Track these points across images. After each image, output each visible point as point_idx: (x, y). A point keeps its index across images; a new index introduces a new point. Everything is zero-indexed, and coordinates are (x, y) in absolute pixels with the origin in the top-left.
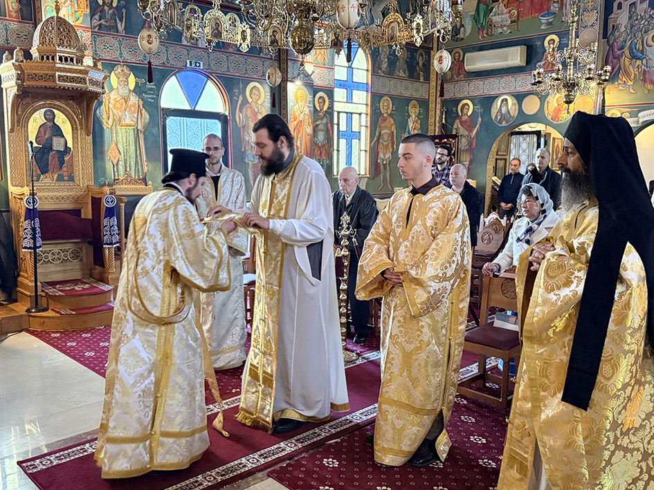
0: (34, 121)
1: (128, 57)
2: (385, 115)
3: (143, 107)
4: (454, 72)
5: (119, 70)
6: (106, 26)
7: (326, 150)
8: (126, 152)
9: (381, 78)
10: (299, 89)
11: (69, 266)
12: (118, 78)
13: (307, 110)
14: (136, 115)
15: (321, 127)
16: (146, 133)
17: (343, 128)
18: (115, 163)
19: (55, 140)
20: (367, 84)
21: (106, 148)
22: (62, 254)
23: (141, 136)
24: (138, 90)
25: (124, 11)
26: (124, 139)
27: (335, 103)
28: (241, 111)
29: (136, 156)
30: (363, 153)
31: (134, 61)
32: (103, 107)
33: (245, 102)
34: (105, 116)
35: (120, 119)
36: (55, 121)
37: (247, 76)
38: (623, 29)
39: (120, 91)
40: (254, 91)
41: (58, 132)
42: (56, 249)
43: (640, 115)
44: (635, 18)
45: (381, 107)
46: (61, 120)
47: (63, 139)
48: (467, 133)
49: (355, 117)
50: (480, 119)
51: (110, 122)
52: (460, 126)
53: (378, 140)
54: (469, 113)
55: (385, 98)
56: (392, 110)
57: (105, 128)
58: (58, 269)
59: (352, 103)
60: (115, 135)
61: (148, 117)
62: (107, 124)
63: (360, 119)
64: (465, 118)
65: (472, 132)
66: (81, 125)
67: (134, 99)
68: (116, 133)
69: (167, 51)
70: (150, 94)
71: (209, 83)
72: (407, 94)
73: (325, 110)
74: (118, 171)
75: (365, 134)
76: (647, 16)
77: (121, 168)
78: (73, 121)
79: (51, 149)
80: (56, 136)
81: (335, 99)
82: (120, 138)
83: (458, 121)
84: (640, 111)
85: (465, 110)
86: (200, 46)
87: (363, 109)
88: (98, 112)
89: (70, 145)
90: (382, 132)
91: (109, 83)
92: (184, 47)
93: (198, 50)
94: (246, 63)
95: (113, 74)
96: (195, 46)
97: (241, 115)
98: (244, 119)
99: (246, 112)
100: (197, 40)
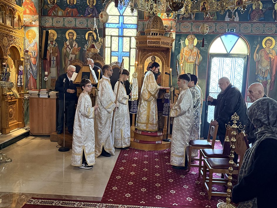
0: (147, 61)
1: (194, 30)
3: (200, 53)
5: (190, 37)
12: (189, 41)
14: (195, 58)
23: (197, 67)
24: (198, 46)
31: (198, 32)
32: (180, 54)
34: (181, 58)
35: (188, 59)
36: (155, 61)
37: (264, 34)
39: (189, 47)
40: (268, 42)
51: (183, 61)
57: (180, 64)
60: (184, 67)
61: (201, 58)
62: (181, 62)
67: (195, 50)
68: (185, 66)
69: (216, 25)
70: (204, 47)
71: (240, 39)
78: (163, 61)
82: (186, 68)
86: (235, 21)
88: (178, 56)
91: (184, 43)
92: (226, 23)
93: (234, 23)
94: (264, 26)
95: (186, 39)
96: (233, 21)
97: (257, 55)
98: (259, 57)
99: (261, 53)
100: (234, 18)
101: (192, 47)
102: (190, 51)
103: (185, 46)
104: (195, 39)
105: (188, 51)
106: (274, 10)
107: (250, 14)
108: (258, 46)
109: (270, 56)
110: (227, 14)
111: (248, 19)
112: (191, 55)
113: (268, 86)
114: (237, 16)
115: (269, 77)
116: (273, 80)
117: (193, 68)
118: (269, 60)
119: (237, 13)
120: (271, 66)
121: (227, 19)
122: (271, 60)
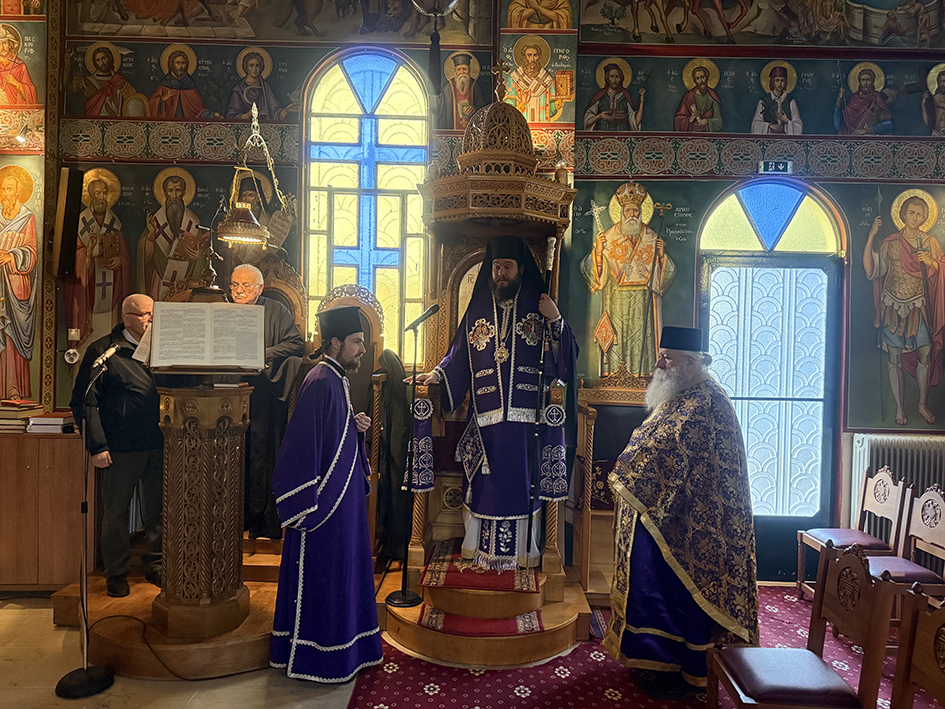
0: (469, 280)
1: (643, 168)
3: (665, 252)
5: (626, 192)
6: (607, 121)
12: (623, 206)
14: (649, 267)
18: (605, 348)
21: (592, 324)
23: (656, 302)
24: (658, 224)
25: (642, 92)
26: (626, 308)
29: (645, 337)
31: (654, 173)
32: (592, 256)
33: (888, 228)
34: (594, 270)
35: (621, 274)
37: (895, 178)
39: (625, 227)
40: (912, 207)
51: (602, 280)
57: (593, 290)
61: (672, 269)
62: (598, 283)
67: (648, 240)
68: (611, 299)
69: (719, 149)
70: (679, 228)
71: (808, 200)
74: (609, 363)
77: (616, 358)
82: (618, 307)
86: (790, 133)
88: (583, 264)
91: (606, 215)
92: (756, 139)
93: (785, 141)
94: (894, 153)
95: (614, 199)
96: (780, 134)
97: (876, 256)
98: (883, 264)
99: (889, 250)
100: (784, 123)
101: (637, 227)
102: (628, 243)
103: (609, 224)
104: (644, 198)
105: (619, 242)
106: (926, 95)
107: (841, 108)
108: (877, 223)
109: (924, 257)
110: (760, 108)
111: (836, 124)
112: (631, 258)
113: (923, 371)
114: (795, 117)
115: (922, 336)
116: (938, 348)
117: (641, 306)
118: (919, 274)
119: (793, 104)
120: (927, 296)
121: (760, 126)
122: (925, 273)
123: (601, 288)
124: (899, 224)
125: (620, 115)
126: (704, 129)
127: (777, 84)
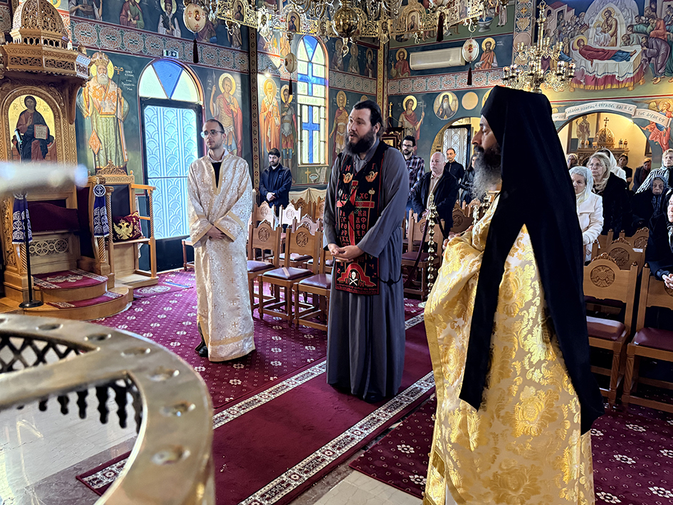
0: (15, 108)
1: (106, 44)
2: (341, 109)
3: (122, 96)
4: (399, 70)
5: (98, 58)
6: (83, 12)
7: (291, 141)
8: (107, 141)
9: (337, 74)
10: (268, 81)
11: (55, 258)
12: (97, 66)
13: (275, 102)
14: (115, 104)
15: (287, 118)
16: (126, 122)
17: (305, 120)
18: (96, 152)
19: (37, 127)
20: (325, 79)
21: (87, 137)
22: (48, 246)
23: (121, 125)
24: (117, 79)
26: (105, 128)
27: (298, 96)
28: (214, 102)
29: (117, 145)
30: (322, 144)
31: (112, 48)
32: (83, 95)
33: (218, 92)
34: (85, 104)
35: (100, 108)
36: (36, 108)
37: (219, 67)
38: (552, 34)
39: (99, 79)
40: (226, 82)
41: (40, 120)
42: (42, 241)
43: (567, 110)
44: (563, 25)
45: (337, 101)
46: (43, 108)
47: (45, 128)
48: (411, 126)
49: (315, 109)
50: (423, 114)
51: (90, 110)
52: (405, 120)
53: (335, 131)
54: (414, 108)
55: (340, 92)
56: (347, 104)
57: (85, 116)
58: (45, 260)
59: (312, 96)
60: (95, 123)
61: (127, 106)
62: (87, 113)
63: (319, 111)
64: (409, 112)
65: (416, 124)
66: (63, 113)
67: (113, 88)
69: (144, 40)
70: (128, 83)
71: (184, 73)
72: (358, 89)
73: (289, 102)
74: (99, 160)
75: (324, 126)
76: (574, 23)
77: (102, 157)
78: (55, 109)
79: (32, 137)
80: (38, 124)
81: (298, 93)
82: (100, 127)
83: (403, 115)
84: (566, 107)
85: (410, 105)
86: (176, 36)
87: (321, 102)
88: (78, 100)
89: (52, 133)
90: (339, 124)
94: (218, 54)
96: (171, 36)
97: (214, 105)
99: (219, 103)
100: (173, 30)
101: (106, 79)
102: (102, 89)
104: (108, 62)
109: (232, 108)
110: (161, 20)
114: (177, 27)
115: (234, 145)
116: (240, 150)
117: (113, 127)
118: (231, 115)
119: (176, 20)
120: (234, 126)
121: (162, 30)
122: (233, 115)
123: (90, 115)
124: (223, 91)
125: (89, 9)
126: (135, 25)
127: (168, 7)
